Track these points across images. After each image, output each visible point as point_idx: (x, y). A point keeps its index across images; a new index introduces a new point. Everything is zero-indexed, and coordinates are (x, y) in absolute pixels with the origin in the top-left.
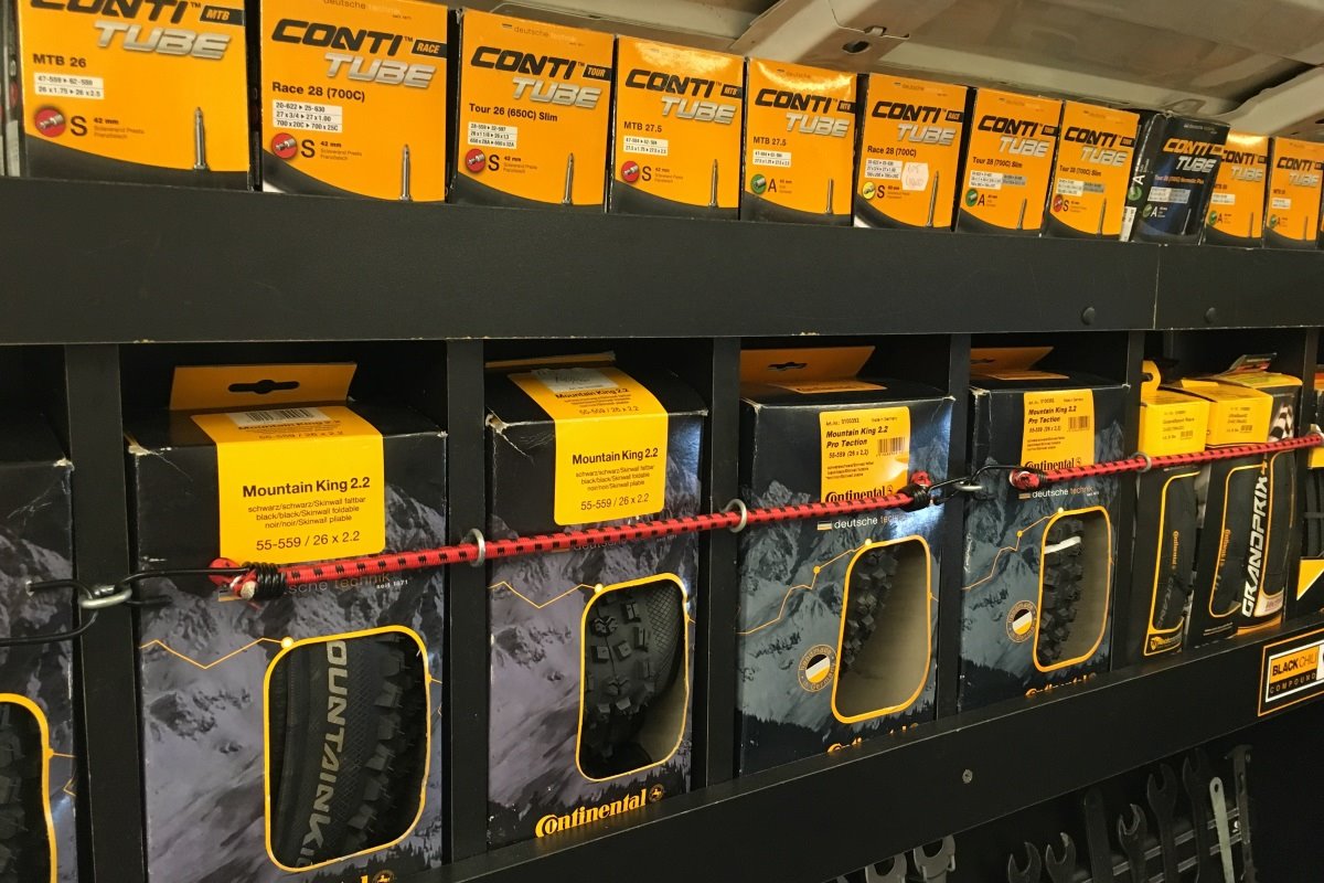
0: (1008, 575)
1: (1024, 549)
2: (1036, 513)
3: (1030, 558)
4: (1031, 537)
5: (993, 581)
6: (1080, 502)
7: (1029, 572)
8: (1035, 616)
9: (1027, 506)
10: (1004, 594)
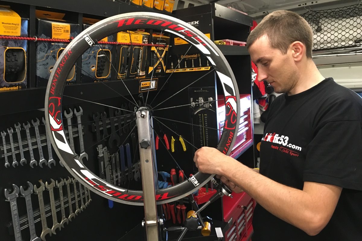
0: (90, 59)
1: (93, 55)
2: (96, 49)
3: (95, 57)
4: (95, 53)
5: (87, 60)
6: (104, 48)
7: (94, 59)
8: (96, 67)
9: (94, 47)
10: (90, 63)
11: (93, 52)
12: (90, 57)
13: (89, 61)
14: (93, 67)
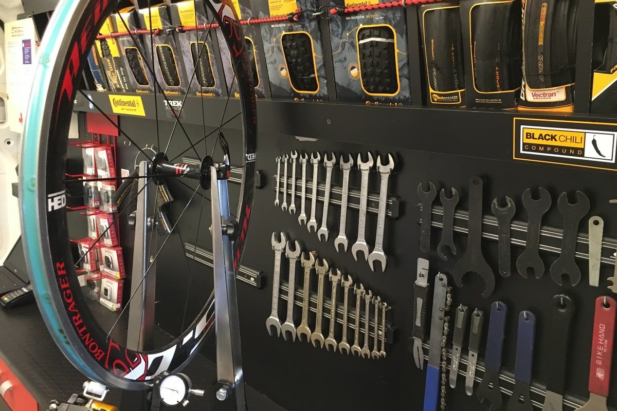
0: (346, 51)
1: (350, 41)
2: (353, 26)
3: (353, 45)
4: (352, 36)
5: (341, 53)
6: (371, 21)
7: (353, 51)
8: (358, 70)
9: (349, 22)
10: (345, 59)
11: (348, 34)
12: (345, 45)
13: (344, 56)
14: (353, 68)
